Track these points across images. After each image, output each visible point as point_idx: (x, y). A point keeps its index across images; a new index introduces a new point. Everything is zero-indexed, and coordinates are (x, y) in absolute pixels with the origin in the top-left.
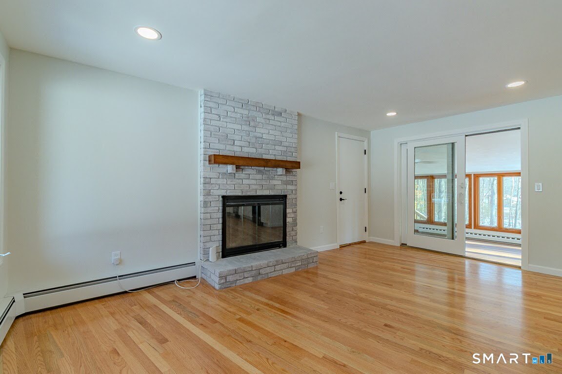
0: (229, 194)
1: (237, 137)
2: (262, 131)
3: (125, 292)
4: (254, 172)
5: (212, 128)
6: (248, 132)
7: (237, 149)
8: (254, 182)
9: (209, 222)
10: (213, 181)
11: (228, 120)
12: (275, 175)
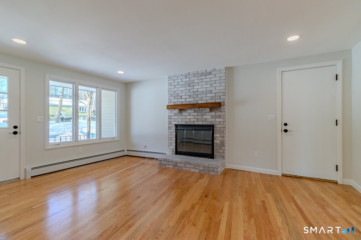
0: (179, 123)
1: (183, 94)
2: (198, 87)
3: (144, 158)
4: (193, 111)
5: (171, 93)
6: (189, 90)
7: (183, 100)
8: (193, 117)
9: (170, 136)
10: (172, 117)
11: (179, 86)
12: (206, 113)
